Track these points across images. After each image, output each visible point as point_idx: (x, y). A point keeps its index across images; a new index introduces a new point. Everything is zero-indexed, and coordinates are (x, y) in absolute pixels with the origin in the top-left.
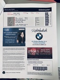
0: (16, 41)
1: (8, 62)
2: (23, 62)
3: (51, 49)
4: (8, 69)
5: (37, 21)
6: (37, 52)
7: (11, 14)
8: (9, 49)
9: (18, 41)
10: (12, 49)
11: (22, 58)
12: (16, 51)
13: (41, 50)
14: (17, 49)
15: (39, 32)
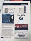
0: (9, 21)
1: (5, 32)
2: (12, 32)
3: (27, 25)
4: (4, 36)
5: (20, 10)
6: (20, 27)
7: (7, 7)
8: (5, 25)
9: (10, 21)
10: (7, 25)
11: (12, 30)
12: (9, 26)
13: (22, 25)
14: (9, 25)
15: (21, 16)
